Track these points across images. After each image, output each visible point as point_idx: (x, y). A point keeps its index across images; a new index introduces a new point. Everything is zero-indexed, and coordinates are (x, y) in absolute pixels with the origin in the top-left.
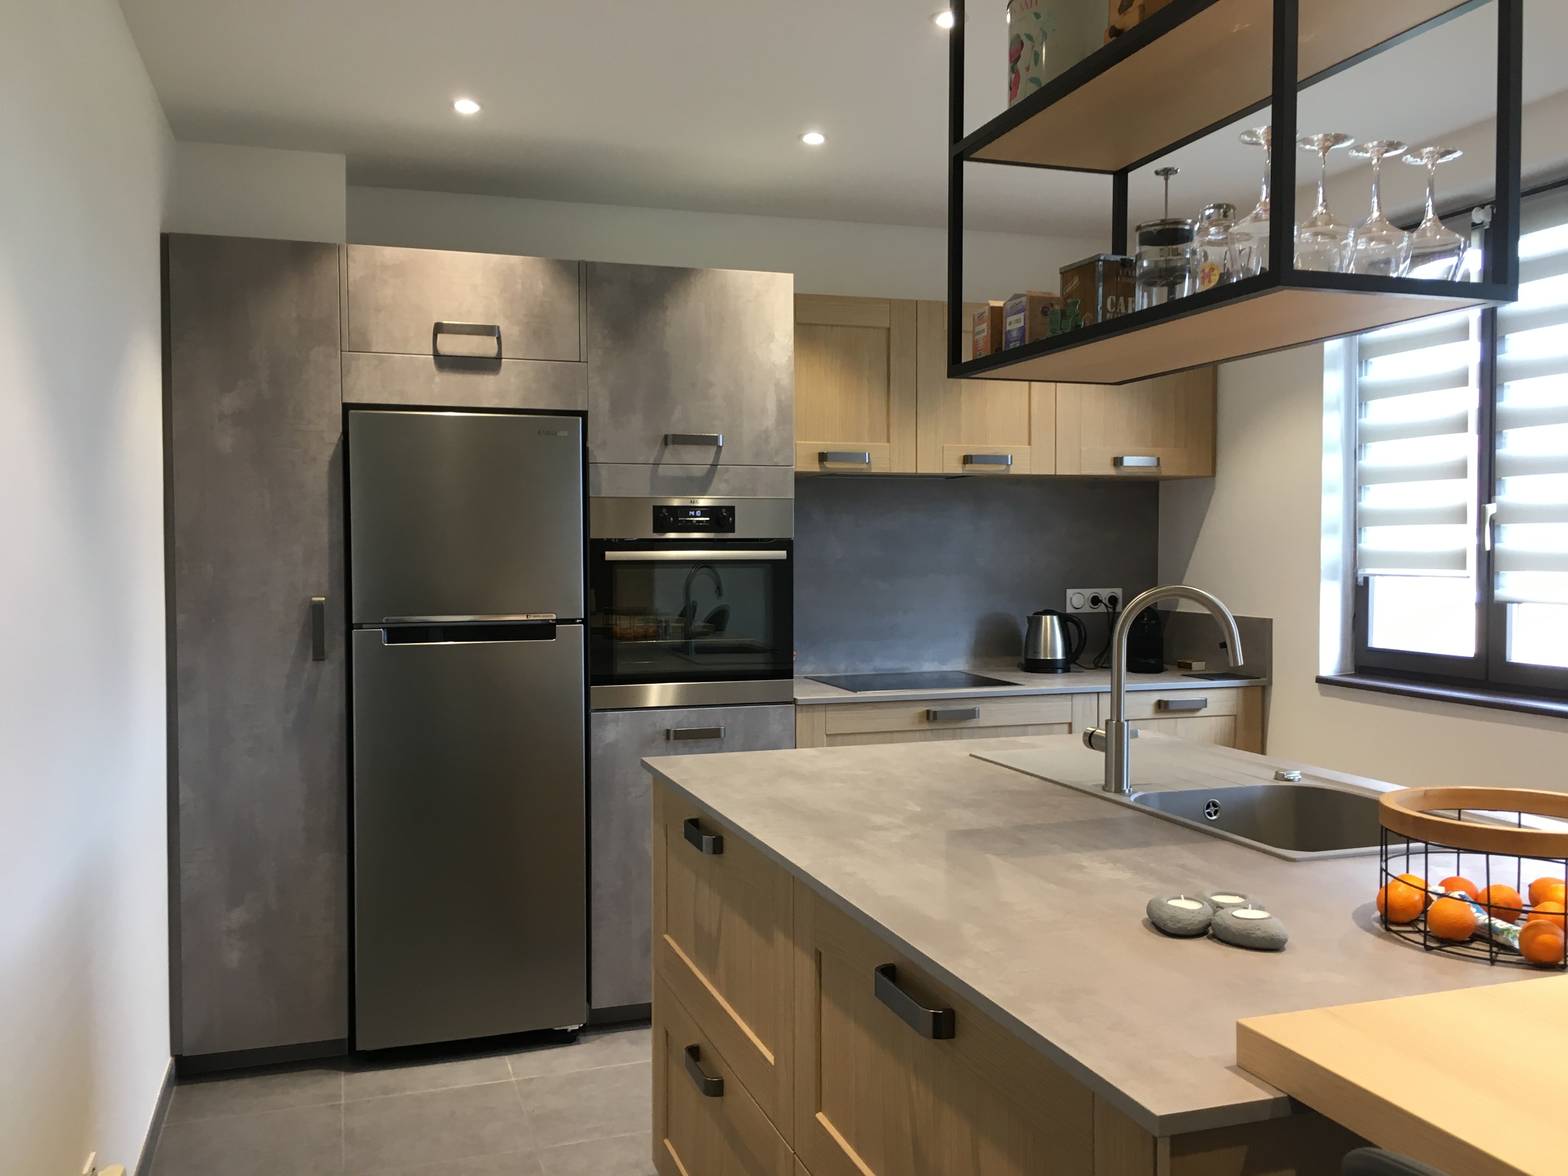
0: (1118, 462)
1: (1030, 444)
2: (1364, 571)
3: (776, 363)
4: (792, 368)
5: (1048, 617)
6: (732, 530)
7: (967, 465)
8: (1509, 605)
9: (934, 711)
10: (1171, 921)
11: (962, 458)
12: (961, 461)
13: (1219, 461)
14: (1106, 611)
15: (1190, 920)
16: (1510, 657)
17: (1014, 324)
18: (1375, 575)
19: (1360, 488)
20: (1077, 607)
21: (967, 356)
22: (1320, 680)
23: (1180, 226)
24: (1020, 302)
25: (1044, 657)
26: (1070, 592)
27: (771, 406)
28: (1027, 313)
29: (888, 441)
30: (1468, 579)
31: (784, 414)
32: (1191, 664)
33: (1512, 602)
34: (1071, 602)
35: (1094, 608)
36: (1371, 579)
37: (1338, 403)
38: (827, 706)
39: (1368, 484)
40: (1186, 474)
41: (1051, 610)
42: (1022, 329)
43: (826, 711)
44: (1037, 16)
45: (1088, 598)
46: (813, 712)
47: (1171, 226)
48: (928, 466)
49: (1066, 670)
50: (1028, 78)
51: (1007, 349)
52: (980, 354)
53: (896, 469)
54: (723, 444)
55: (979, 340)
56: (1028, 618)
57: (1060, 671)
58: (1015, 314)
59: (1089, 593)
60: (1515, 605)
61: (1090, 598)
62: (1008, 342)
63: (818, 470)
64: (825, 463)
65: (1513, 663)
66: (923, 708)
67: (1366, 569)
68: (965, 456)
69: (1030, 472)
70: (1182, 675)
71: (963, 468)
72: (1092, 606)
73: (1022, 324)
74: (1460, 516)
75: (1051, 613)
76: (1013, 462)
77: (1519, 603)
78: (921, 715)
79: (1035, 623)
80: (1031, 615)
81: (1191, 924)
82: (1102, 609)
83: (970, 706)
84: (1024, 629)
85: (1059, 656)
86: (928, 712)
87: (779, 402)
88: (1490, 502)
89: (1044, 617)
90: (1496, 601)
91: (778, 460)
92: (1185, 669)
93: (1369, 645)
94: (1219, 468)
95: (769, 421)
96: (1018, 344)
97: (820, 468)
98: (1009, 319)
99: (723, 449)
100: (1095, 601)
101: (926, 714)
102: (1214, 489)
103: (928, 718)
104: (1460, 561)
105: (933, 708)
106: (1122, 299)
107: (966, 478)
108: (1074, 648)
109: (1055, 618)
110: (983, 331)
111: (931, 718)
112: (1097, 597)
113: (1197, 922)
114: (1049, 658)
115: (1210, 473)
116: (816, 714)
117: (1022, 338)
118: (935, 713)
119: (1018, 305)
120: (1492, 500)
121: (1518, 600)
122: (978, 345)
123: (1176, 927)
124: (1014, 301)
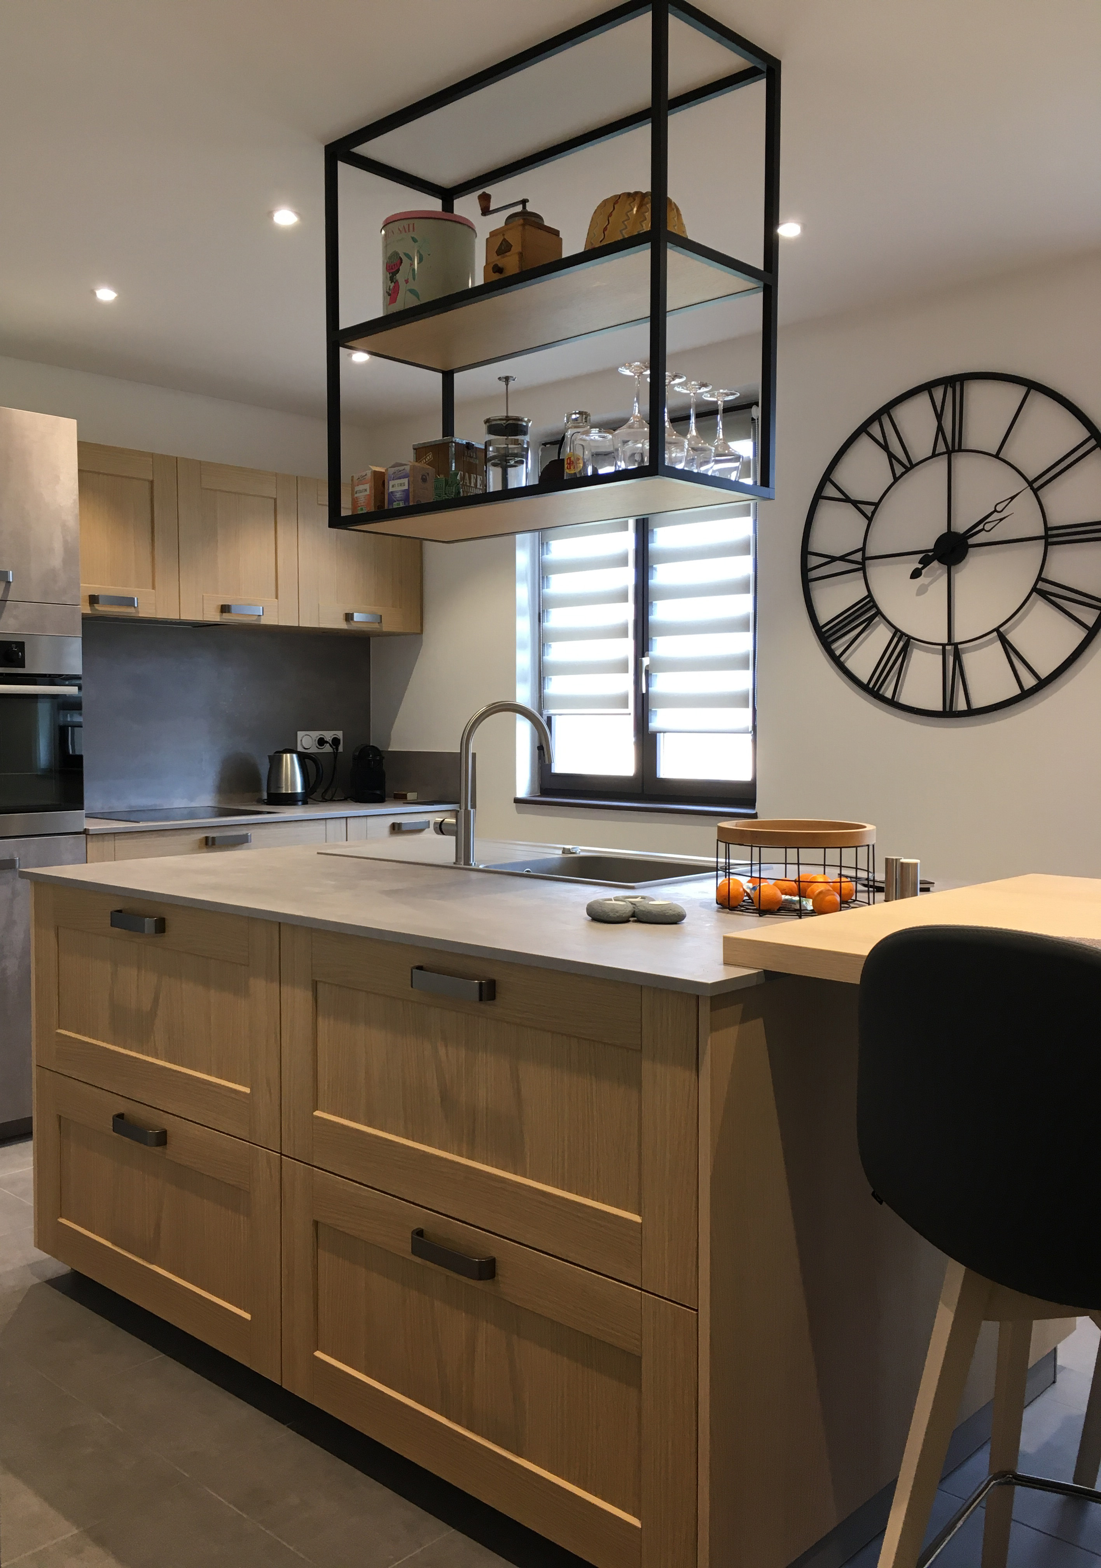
0: (349, 617)
1: (277, 597)
2: (548, 712)
3: (61, 505)
4: (77, 511)
5: (288, 755)
6: (23, 666)
7: (224, 614)
8: (658, 734)
9: (213, 837)
10: (612, 912)
11: (220, 607)
12: (219, 610)
13: (424, 621)
14: (332, 751)
15: (624, 910)
16: (659, 774)
17: (397, 487)
18: (555, 715)
19: (543, 645)
20: (306, 748)
21: (345, 513)
22: (517, 801)
23: (520, 423)
24: (404, 469)
25: (285, 791)
26: (300, 734)
27: (58, 546)
28: (412, 479)
29: (154, 588)
30: (629, 716)
31: (71, 555)
32: (406, 795)
33: (660, 732)
34: (302, 744)
35: (319, 748)
36: (553, 718)
37: (526, 574)
38: (116, 835)
39: (550, 642)
40: (401, 631)
41: (290, 749)
42: (406, 492)
43: (115, 841)
44: (414, 240)
45: (315, 740)
46: (103, 842)
47: (514, 422)
48: (191, 614)
49: (305, 803)
50: (407, 289)
51: (391, 507)
52: (362, 509)
53: (161, 615)
54: (13, 580)
55: (360, 497)
56: (269, 756)
57: (300, 803)
58: (400, 478)
59: (316, 735)
60: (662, 734)
61: (317, 740)
62: (391, 501)
63: (90, 612)
64: (95, 605)
65: (661, 778)
66: (202, 835)
67: (549, 710)
68: (222, 606)
69: (278, 623)
70: (404, 803)
71: (221, 616)
72: (317, 745)
73: (406, 487)
74: (622, 667)
75: (291, 751)
76: (264, 613)
77: (664, 732)
78: (201, 840)
79: (276, 762)
80: (272, 754)
81: (625, 913)
82: (327, 749)
83: (242, 832)
84: (264, 769)
85: (299, 789)
86: (207, 838)
87: (65, 542)
88: (643, 656)
89: (284, 755)
90: (650, 732)
91: (67, 599)
92: (401, 798)
93: (552, 772)
94: (427, 627)
95: (56, 561)
96: (402, 505)
97: (91, 610)
98: (391, 483)
99: (12, 584)
100: (321, 742)
101: (204, 841)
102: (422, 645)
103: (207, 844)
104: (623, 702)
105: (211, 834)
106: (467, 475)
107: (221, 626)
108: (312, 782)
109: (295, 756)
110: (366, 490)
111: (210, 842)
112: (323, 738)
113: (627, 912)
114: (290, 792)
115: (419, 631)
116: (106, 843)
117: (406, 498)
118: (213, 838)
119: (402, 472)
120: (646, 654)
121: (664, 731)
122: (358, 501)
123: (616, 916)
124: (396, 468)
